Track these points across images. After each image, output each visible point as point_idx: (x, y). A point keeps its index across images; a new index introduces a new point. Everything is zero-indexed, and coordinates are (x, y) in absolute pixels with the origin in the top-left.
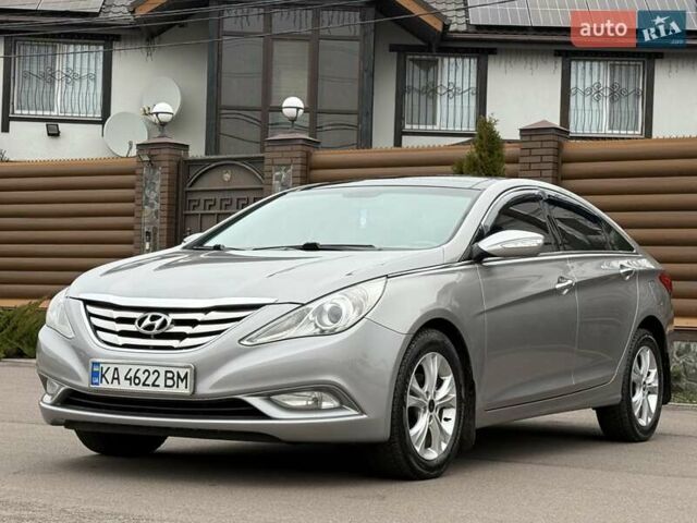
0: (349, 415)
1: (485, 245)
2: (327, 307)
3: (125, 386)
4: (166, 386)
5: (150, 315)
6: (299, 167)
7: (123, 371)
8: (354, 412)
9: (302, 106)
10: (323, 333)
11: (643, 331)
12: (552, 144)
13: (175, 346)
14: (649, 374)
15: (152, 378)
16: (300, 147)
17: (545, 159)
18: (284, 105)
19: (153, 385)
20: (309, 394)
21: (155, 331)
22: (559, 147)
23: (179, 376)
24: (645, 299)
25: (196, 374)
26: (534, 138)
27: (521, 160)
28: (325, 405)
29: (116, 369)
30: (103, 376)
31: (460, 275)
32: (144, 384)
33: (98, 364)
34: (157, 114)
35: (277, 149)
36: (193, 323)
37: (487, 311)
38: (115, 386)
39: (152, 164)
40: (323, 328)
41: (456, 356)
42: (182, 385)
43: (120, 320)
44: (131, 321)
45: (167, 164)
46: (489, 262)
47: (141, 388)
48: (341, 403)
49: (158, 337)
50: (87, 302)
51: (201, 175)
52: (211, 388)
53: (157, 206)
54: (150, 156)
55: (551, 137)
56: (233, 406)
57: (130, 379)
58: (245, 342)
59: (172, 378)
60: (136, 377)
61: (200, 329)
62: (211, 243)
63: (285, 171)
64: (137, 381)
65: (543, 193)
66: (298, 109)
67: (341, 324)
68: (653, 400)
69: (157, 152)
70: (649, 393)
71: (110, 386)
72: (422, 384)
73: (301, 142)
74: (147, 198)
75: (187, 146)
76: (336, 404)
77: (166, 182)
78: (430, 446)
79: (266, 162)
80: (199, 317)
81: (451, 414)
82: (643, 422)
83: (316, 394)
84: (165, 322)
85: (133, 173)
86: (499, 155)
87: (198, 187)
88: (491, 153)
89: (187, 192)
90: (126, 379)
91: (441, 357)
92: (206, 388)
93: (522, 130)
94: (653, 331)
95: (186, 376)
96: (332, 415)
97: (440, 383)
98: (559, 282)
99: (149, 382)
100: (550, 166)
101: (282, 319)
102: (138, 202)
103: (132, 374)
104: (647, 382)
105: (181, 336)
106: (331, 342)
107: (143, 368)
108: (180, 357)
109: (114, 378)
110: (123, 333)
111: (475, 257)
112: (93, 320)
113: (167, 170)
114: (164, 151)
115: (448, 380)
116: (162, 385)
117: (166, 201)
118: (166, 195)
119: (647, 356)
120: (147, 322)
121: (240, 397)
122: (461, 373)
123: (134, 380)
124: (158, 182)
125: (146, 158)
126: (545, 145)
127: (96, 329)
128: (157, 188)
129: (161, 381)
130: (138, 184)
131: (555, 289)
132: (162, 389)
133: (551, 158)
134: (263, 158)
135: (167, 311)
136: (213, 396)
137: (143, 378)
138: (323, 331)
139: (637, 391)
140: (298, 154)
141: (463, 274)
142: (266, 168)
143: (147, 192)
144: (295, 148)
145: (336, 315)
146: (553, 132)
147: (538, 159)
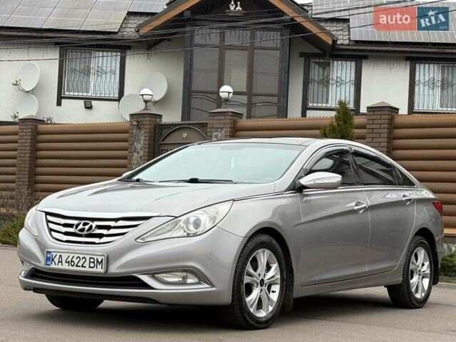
0: (204, 287)
1: (304, 181)
2: (192, 220)
3: (65, 266)
4: (90, 267)
5: (83, 222)
6: (229, 130)
7: (64, 257)
8: (207, 286)
9: (232, 91)
10: (188, 235)
11: (419, 237)
12: (387, 117)
13: (97, 242)
14: (423, 265)
15: (82, 262)
16: (230, 117)
17: (383, 126)
18: (221, 90)
19: (82, 266)
20: (180, 274)
21: (85, 232)
22: (392, 119)
23: (98, 261)
24: (421, 217)
25: (108, 261)
26: (375, 113)
27: (368, 127)
28: (189, 281)
29: (61, 256)
30: (53, 260)
31: (288, 200)
32: (77, 266)
33: (50, 252)
34: (142, 95)
35: (215, 118)
36: (108, 228)
37: (303, 223)
38: (60, 266)
39: (139, 127)
40: (189, 232)
41: (281, 252)
42: (99, 267)
43: (65, 225)
44: (71, 226)
45: (148, 127)
46: (306, 192)
47: (75, 268)
48: (200, 280)
49: (87, 236)
50: (47, 214)
51: (169, 134)
52: (117, 269)
53: (142, 153)
54: (137, 122)
55: (387, 113)
56: (130, 280)
57: (68, 262)
58: (139, 240)
59: (93, 262)
60: (72, 261)
61: (112, 231)
62: (135, 178)
63: (221, 132)
64: (73, 264)
65: (350, 148)
66: (229, 93)
67: (200, 230)
68: (426, 282)
69: (142, 119)
70: (423, 277)
71: (57, 267)
72: (255, 269)
73: (230, 114)
74: (135, 148)
75: (161, 116)
76: (197, 280)
77: (147, 138)
78: (261, 308)
79: (209, 126)
80: (112, 224)
81: (276, 288)
82: (418, 296)
83: (184, 274)
84: (91, 226)
85: (127, 132)
86: (350, 124)
87: (168, 141)
88: (345, 122)
89: (160, 144)
90: (66, 262)
91: (269, 252)
92: (115, 269)
93: (368, 108)
94: (426, 237)
95: (102, 261)
96: (193, 288)
97: (268, 268)
98: (356, 205)
99: (80, 264)
100: (386, 131)
101: (164, 226)
102: (129, 150)
103: (70, 259)
104: (422, 270)
105: (101, 236)
106: (194, 241)
107: (76, 256)
108: (98, 250)
109: (59, 262)
110: (66, 234)
111: (298, 189)
112: (50, 225)
113: (148, 131)
114: (146, 119)
115: (275, 266)
116: (88, 266)
117: (147, 150)
118: (147, 146)
119: (422, 254)
120: (81, 227)
121: (135, 275)
122: (283, 263)
123: (70, 263)
124: (142, 138)
125: (135, 123)
126: (383, 117)
127: (51, 230)
128: (142, 142)
129: (87, 264)
130: (130, 139)
131: (354, 210)
132: (87, 269)
133: (386, 126)
134: (207, 124)
135: (93, 220)
136: (118, 274)
137: (76, 262)
138: (188, 234)
139: (415, 275)
140: (228, 121)
141: (290, 199)
142: (209, 130)
143: (135, 144)
144: (226, 117)
145: (197, 224)
146: (387, 109)
147: (378, 126)
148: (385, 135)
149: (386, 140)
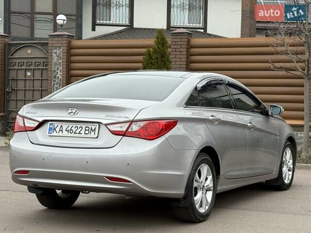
6: (66, 48)
9: (66, 19)
12: (186, 40)
16: (66, 39)
17: (183, 46)
18: (57, 18)
22: (189, 41)
26: (177, 37)
27: (172, 47)
35: (54, 39)
51: (16, 51)
63: (59, 49)
66: (64, 20)
73: (66, 36)
75: (9, 36)
79: (49, 45)
89: (9, 58)
100: (185, 50)
126: (183, 40)
133: (185, 46)
134: (48, 43)
140: (65, 42)
142: (49, 48)
144: (63, 39)
146: (186, 34)
147: (179, 46)
148: (185, 53)
149: (185, 56)
